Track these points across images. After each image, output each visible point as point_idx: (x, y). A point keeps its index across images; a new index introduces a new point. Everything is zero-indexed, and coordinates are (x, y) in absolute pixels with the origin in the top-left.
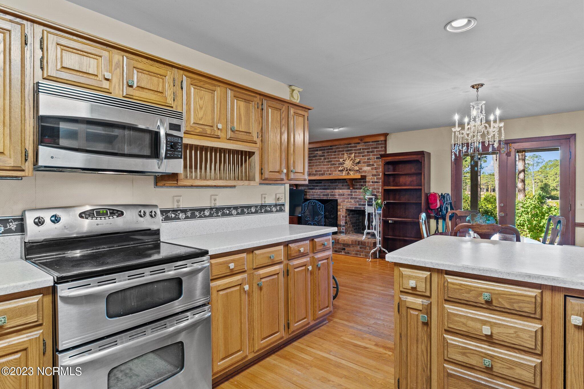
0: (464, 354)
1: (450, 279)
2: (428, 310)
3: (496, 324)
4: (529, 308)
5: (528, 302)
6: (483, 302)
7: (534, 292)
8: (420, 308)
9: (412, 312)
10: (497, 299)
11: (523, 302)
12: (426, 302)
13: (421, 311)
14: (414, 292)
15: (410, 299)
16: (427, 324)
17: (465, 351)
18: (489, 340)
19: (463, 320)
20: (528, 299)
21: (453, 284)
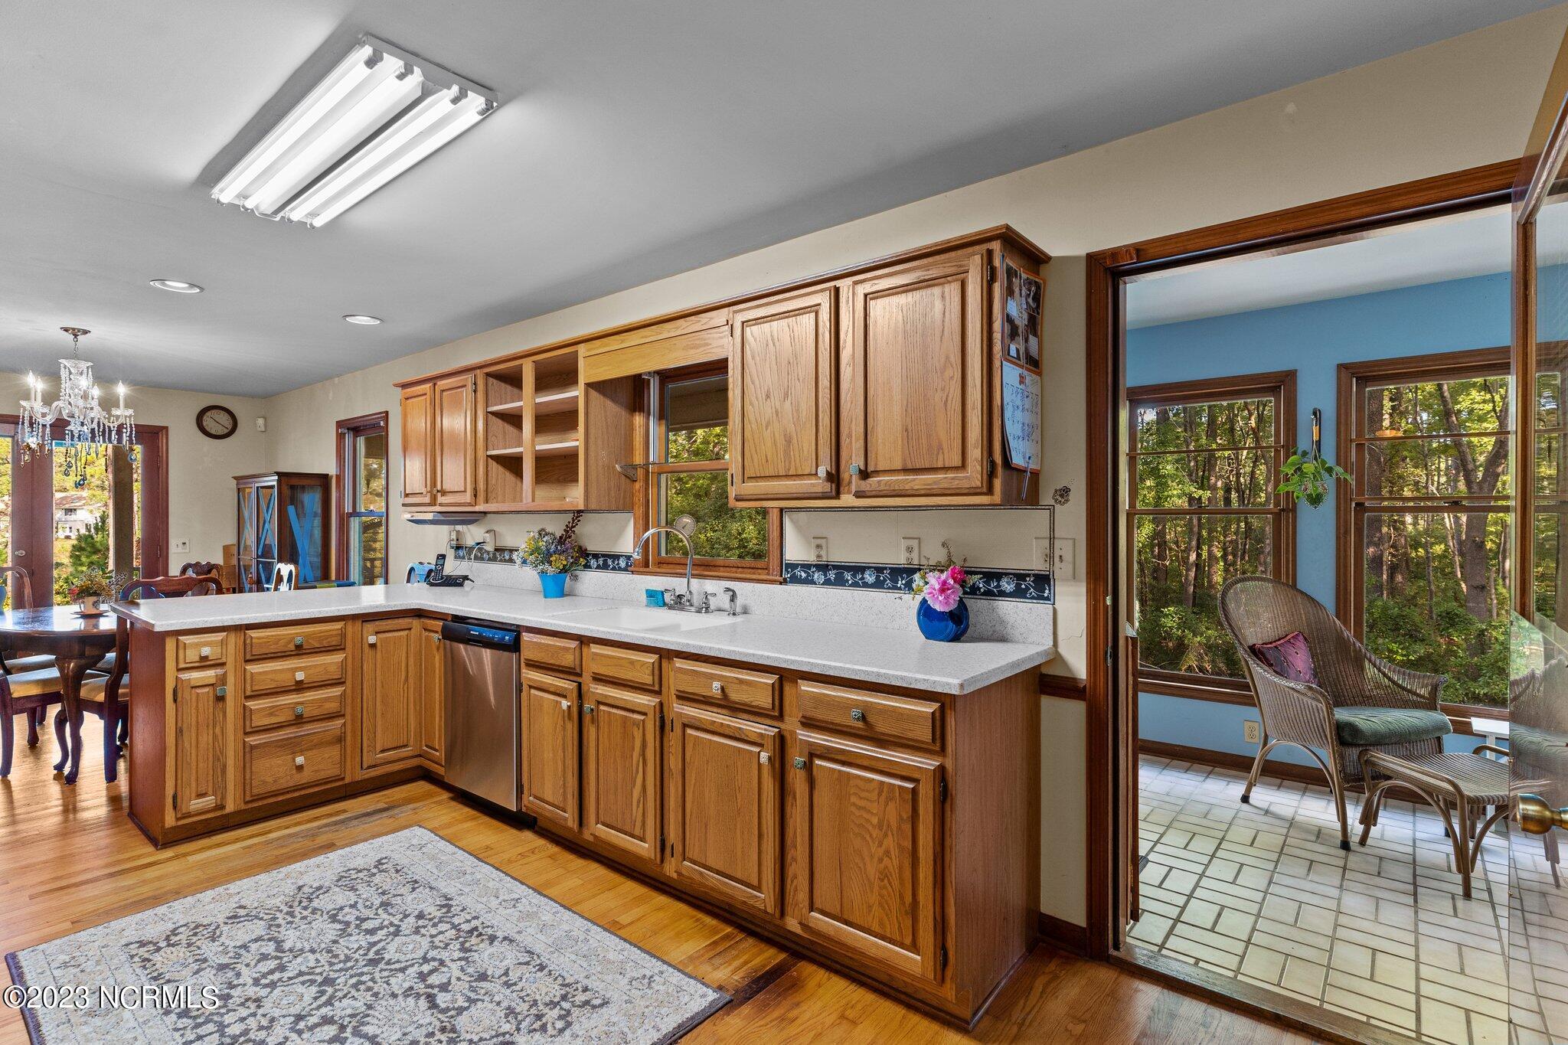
0: (271, 714)
1: (253, 634)
2: (222, 680)
3: (306, 667)
4: (334, 641)
5: (336, 635)
6: (293, 648)
7: (338, 625)
8: (213, 681)
9: (199, 691)
10: (307, 641)
11: (332, 636)
12: (220, 671)
13: (212, 685)
14: (204, 663)
15: (196, 676)
16: (221, 699)
17: (272, 711)
18: (300, 687)
19: (270, 676)
20: (334, 633)
21: (258, 638)
